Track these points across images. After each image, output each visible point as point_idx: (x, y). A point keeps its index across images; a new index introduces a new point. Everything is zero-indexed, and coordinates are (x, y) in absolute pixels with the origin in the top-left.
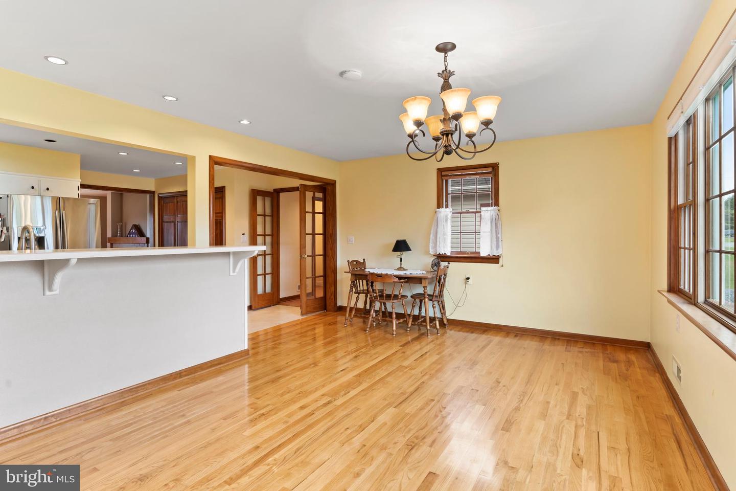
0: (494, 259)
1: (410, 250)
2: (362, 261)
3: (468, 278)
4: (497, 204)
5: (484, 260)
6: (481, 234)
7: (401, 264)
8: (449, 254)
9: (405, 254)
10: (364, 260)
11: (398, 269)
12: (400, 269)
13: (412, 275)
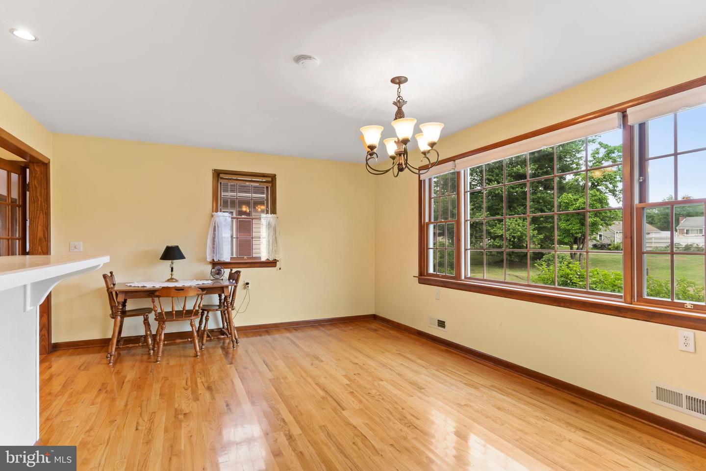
0: (272, 263)
1: (184, 258)
2: (110, 275)
3: (247, 284)
4: (274, 211)
5: (264, 265)
6: (261, 239)
7: (172, 275)
8: (228, 260)
9: (177, 263)
10: (111, 273)
11: (168, 281)
12: (171, 280)
13: (204, 285)
